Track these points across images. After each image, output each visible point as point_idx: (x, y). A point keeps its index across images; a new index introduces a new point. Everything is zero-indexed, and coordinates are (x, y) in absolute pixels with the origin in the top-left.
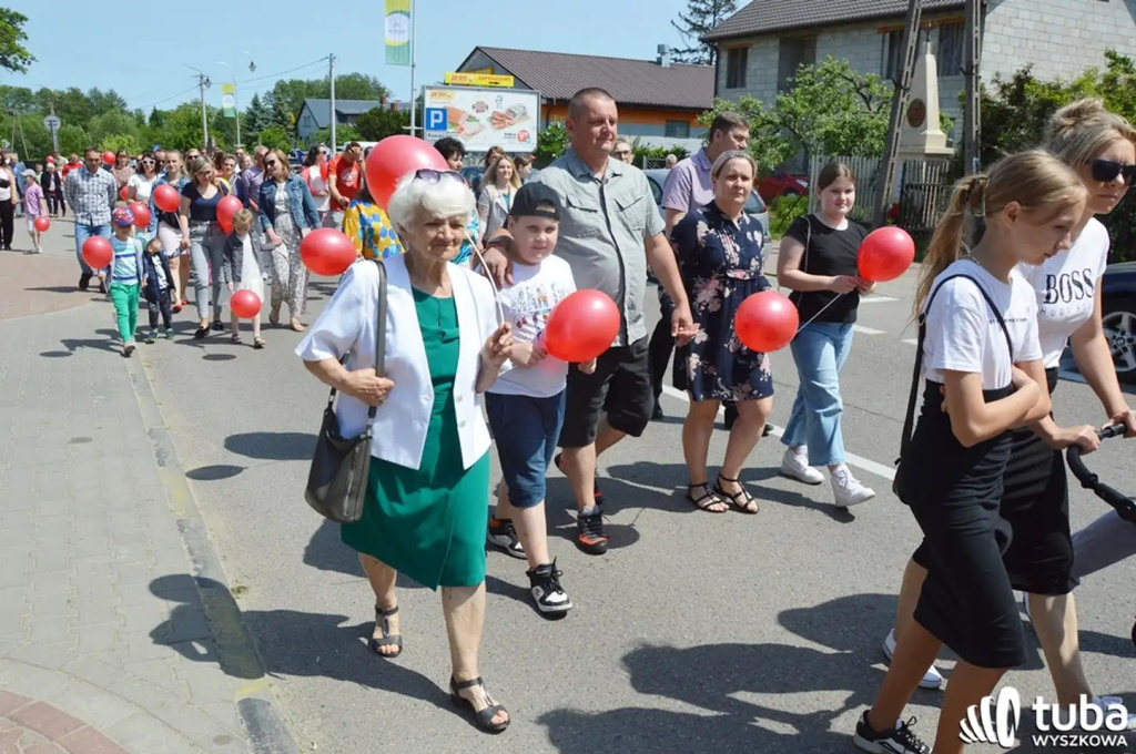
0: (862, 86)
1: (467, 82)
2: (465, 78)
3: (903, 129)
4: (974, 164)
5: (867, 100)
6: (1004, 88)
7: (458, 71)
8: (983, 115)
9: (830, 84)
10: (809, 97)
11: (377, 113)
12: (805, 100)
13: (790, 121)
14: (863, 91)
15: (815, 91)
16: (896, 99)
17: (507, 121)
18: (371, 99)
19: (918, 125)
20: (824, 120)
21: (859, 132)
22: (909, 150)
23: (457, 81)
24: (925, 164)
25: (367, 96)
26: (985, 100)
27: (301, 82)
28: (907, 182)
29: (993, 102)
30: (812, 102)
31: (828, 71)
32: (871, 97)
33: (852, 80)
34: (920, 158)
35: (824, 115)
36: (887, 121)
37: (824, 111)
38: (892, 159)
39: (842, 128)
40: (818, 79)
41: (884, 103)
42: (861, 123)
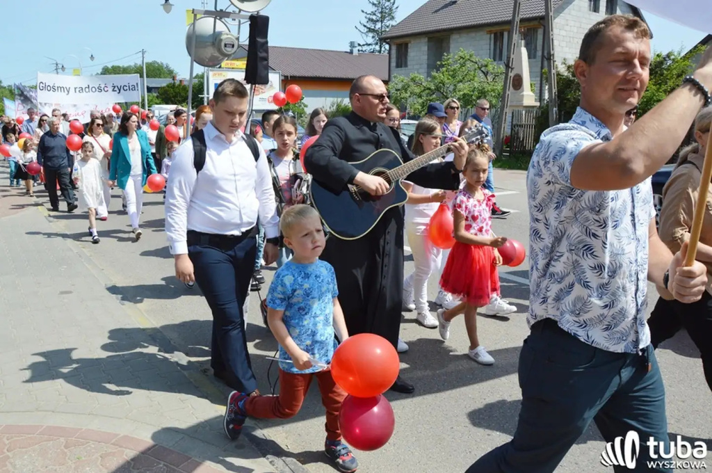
0: (482, 66)
1: (235, 66)
2: (234, 64)
3: (510, 91)
4: (554, 112)
5: (486, 74)
6: (569, 67)
8: (557, 83)
9: (463, 65)
10: (451, 73)
11: (173, 86)
12: (449, 75)
13: (440, 87)
14: (483, 69)
15: (455, 70)
16: (507, 74)
17: (261, 90)
18: (165, 78)
19: (518, 89)
20: (462, 87)
21: (483, 92)
22: (514, 104)
23: (229, 66)
24: (524, 112)
25: (162, 76)
26: (558, 74)
27: (119, 67)
28: (514, 123)
29: (563, 76)
30: (453, 76)
31: (461, 57)
32: (487, 72)
33: (476, 63)
34: (520, 109)
35: (461, 84)
36: (499, 87)
37: (461, 81)
38: (506, 110)
39: (473, 91)
40: (455, 62)
41: (496, 76)
42: (484, 89)
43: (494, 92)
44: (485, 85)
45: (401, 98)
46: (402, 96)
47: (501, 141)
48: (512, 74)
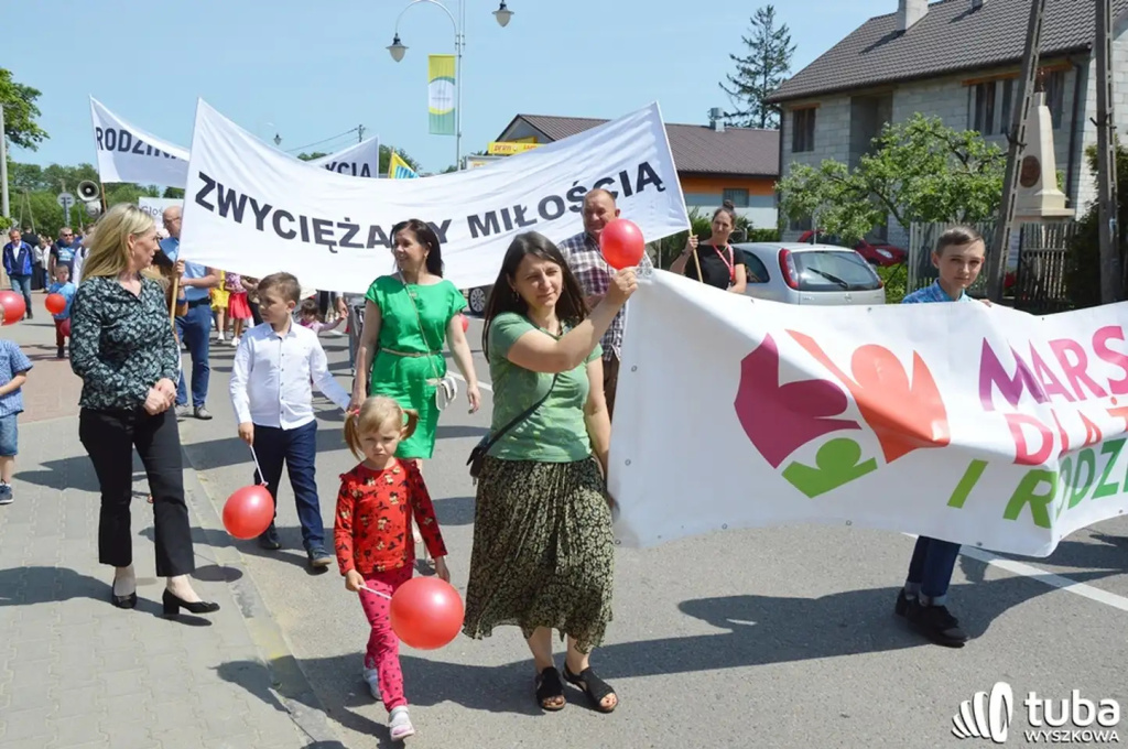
0: (958, 144)
1: (510, 152)
2: (510, 148)
3: (1016, 190)
4: (1109, 227)
5: (965, 159)
7: (498, 140)
9: (920, 143)
10: (899, 158)
12: (894, 161)
13: (877, 184)
14: (958, 150)
15: (905, 152)
16: (1011, 157)
19: (1031, 186)
20: (919, 183)
21: (961, 193)
22: (1024, 212)
23: (502, 152)
24: (1043, 227)
28: (1025, 249)
30: (902, 165)
31: (917, 130)
32: (967, 156)
33: (946, 138)
34: (1037, 222)
35: (916, 178)
36: (993, 180)
37: (917, 173)
38: (1008, 224)
39: (942, 191)
40: (906, 138)
41: (983, 162)
42: (963, 185)
43: (982, 192)
44: (964, 179)
45: (805, 205)
46: (807, 201)
47: (997, 284)
48: (1020, 157)
